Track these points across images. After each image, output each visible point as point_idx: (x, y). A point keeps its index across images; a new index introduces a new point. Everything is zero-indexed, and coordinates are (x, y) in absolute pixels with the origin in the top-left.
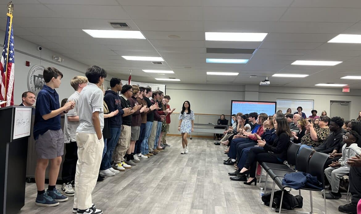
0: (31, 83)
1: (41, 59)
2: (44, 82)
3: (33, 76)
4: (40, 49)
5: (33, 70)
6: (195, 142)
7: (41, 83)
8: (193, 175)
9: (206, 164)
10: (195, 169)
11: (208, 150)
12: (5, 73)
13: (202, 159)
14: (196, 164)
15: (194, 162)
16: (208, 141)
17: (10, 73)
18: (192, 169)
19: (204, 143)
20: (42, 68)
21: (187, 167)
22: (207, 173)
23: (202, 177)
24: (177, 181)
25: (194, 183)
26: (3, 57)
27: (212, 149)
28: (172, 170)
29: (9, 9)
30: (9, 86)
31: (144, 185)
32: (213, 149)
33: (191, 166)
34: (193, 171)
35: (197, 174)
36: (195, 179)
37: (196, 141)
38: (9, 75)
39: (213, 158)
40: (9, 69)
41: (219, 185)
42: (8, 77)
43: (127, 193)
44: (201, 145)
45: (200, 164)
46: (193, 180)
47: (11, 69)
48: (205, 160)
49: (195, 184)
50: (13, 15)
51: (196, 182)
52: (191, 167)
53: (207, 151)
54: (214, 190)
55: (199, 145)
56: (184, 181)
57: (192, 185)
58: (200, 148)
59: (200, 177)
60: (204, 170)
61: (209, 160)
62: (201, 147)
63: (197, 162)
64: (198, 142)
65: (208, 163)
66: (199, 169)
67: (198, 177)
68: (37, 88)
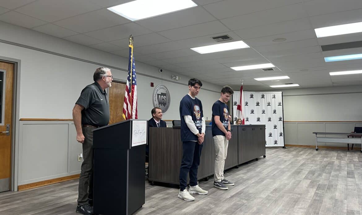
0: (155, 101)
1: (162, 79)
2: (166, 99)
3: (157, 95)
4: (161, 71)
5: (157, 90)
6: (321, 153)
7: (163, 100)
8: (311, 189)
9: (331, 178)
10: (315, 183)
11: (337, 162)
12: (130, 93)
13: (327, 172)
14: (317, 177)
15: (315, 175)
16: (339, 152)
17: (133, 93)
18: (310, 182)
19: (334, 154)
20: (163, 87)
21: (306, 180)
22: (330, 187)
23: (322, 192)
24: (290, 194)
25: (310, 197)
26: (128, 81)
27: (342, 162)
28: (286, 182)
29: (130, 41)
30: (133, 104)
31: (252, 194)
32: (344, 162)
33: (310, 179)
34: (312, 185)
35: (316, 188)
36: (313, 194)
37: (324, 152)
38: (133, 95)
39: (341, 172)
40: (133, 90)
41: (342, 202)
42: (133, 97)
43: (233, 201)
44: (328, 157)
45: (323, 177)
46: (309, 194)
47: (134, 90)
48: (330, 173)
49: (311, 199)
50: (133, 46)
51: (313, 197)
52: (310, 181)
53: (335, 163)
54: (334, 206)
55: (326, 157)
56: (299, 194)
57: (307, 199)
58: (327, 160)
59: (320, 191)
60: (326, 185)
61: (335, 173)
62: (329, 159)
63: (320, 175)
64: (326, 154)
65: (333, 176)
66: (320, 183)
67: (317, 192)
68: (160, 105)
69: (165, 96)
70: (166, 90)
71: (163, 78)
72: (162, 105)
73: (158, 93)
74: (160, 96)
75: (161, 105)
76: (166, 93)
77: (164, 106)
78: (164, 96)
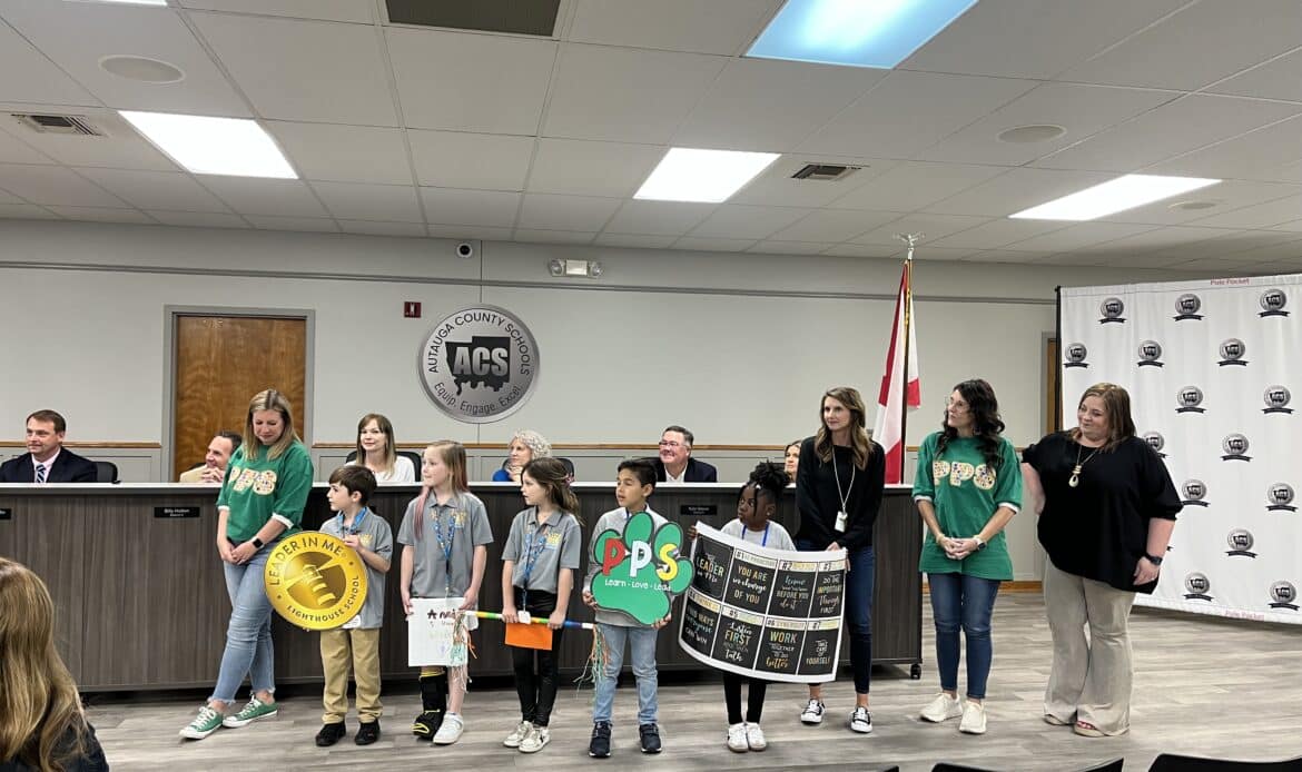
0: (433, 370)
1: (481, 283)
2: (507, 359)
3: (443, 350)
4: (465, 250)
5: (443, 326)
7: (486, 366)
20: (487, 313)
68: (466, 385)
69: (496, 351)
70: (509, 321)
71: (484, 278)
72: (481, 384)
73: (450, 338)
74: (462, 352)
75: (474, 386)
76: (508, 335)
77: (490, 389)
78: (491, 352)
